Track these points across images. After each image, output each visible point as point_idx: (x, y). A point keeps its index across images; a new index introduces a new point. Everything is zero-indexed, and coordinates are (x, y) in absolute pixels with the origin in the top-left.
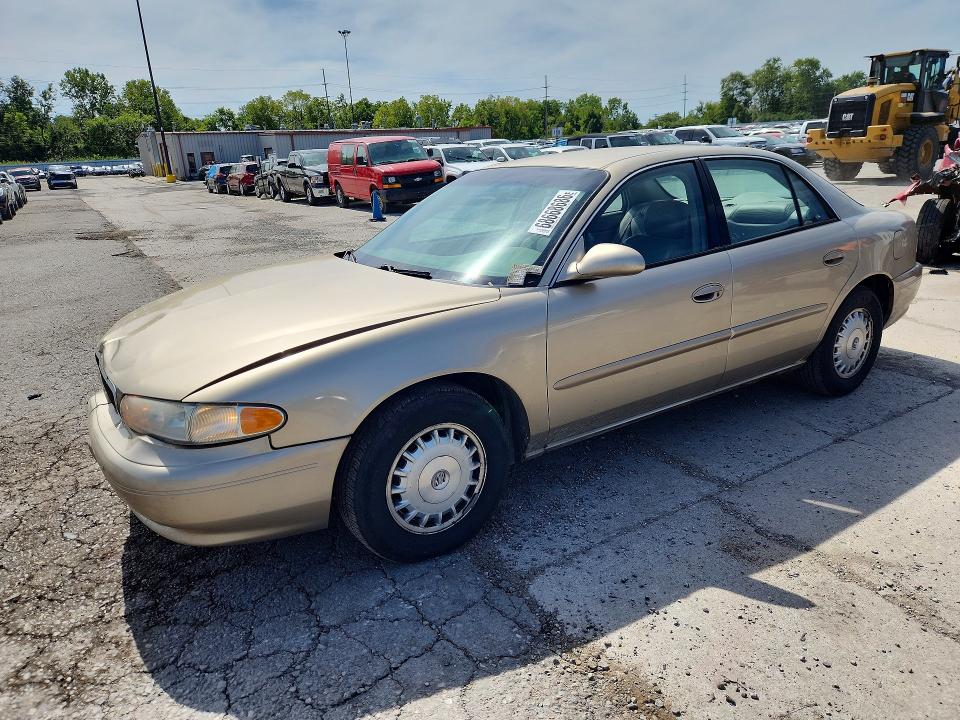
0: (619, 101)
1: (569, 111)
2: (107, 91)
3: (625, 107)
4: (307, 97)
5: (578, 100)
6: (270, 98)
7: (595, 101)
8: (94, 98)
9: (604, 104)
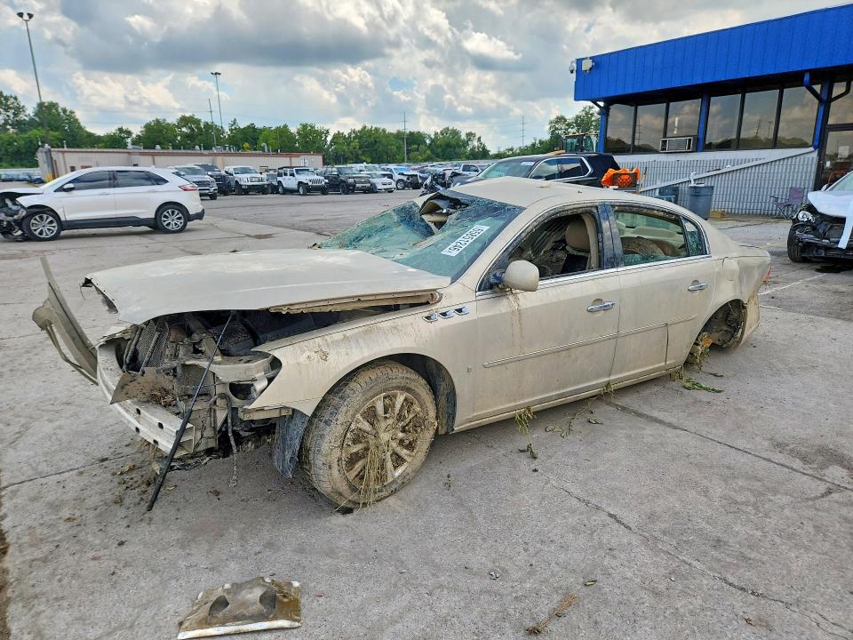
0: (474, 135)
1: (432, 141)
2: (19, 110)
3: (479, 139)
4: (198, 122)
5: (441, 132)
6: (164, 120)
7: (455, 133)
8: (8, 116)
9: (463, 137)
